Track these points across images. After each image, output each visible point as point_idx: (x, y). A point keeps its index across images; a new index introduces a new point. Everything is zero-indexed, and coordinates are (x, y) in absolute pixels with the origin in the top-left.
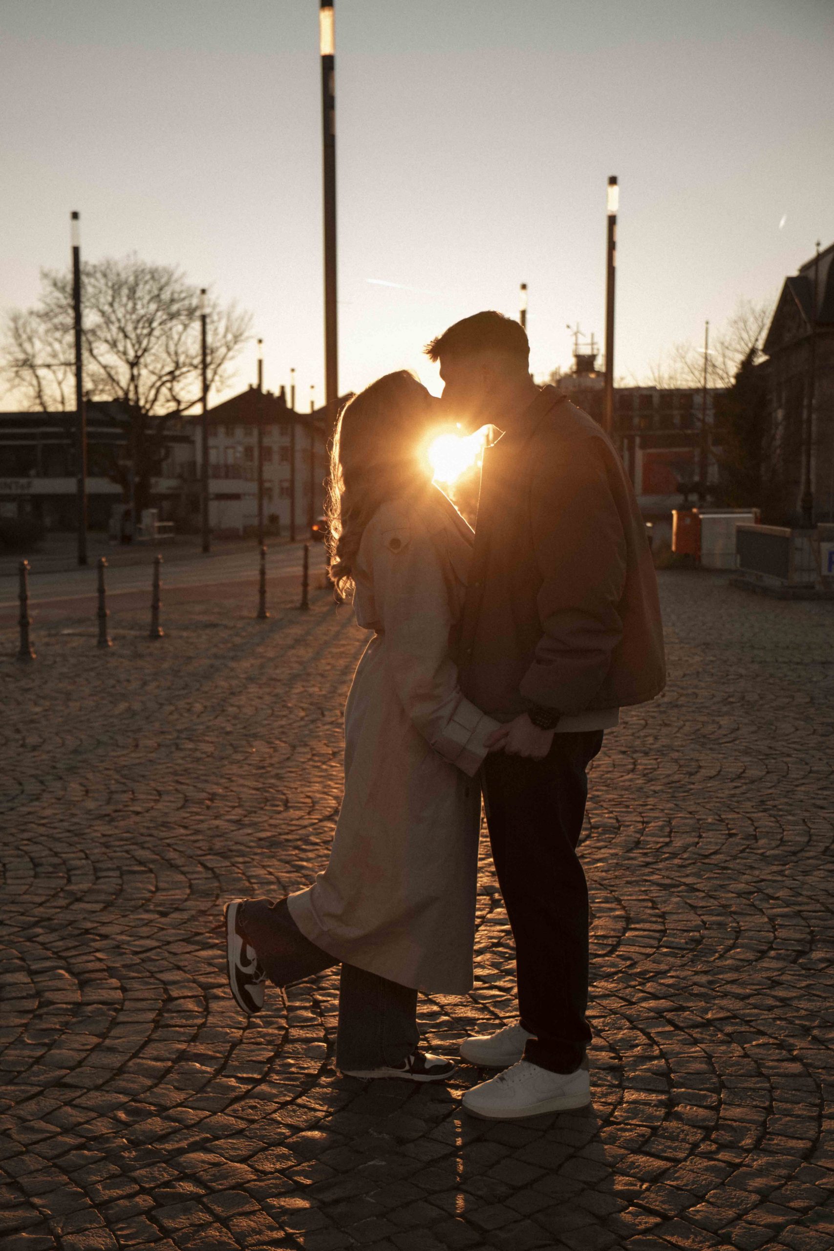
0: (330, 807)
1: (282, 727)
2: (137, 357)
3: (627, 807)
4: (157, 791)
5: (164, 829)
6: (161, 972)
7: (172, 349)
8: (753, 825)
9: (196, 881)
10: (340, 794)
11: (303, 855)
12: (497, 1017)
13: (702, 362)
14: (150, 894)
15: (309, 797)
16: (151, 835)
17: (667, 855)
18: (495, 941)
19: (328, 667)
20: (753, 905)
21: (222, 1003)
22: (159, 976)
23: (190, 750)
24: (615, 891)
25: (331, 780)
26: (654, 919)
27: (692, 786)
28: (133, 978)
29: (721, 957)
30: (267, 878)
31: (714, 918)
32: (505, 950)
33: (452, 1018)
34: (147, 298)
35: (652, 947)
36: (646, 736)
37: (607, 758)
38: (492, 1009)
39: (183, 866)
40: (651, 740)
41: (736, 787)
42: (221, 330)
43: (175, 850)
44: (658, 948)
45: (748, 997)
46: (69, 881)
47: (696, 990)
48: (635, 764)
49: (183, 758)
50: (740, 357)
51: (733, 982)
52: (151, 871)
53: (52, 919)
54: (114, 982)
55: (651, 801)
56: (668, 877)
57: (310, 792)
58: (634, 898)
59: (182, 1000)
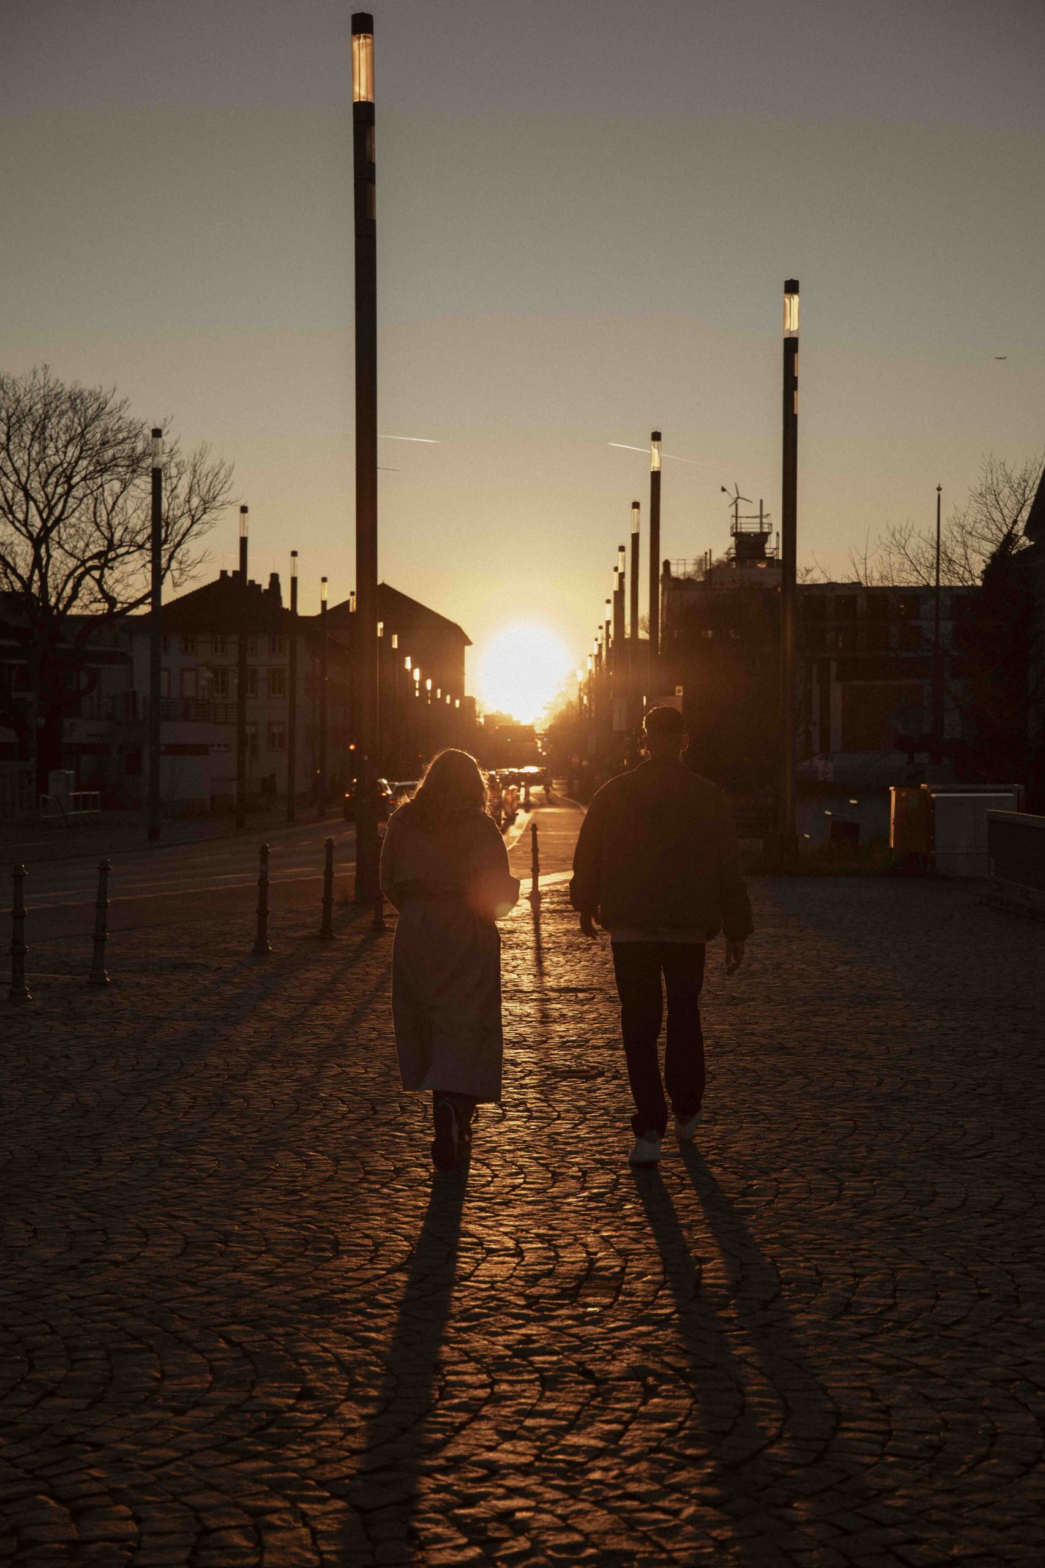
0: (401, 1252)
1: (314, 1129)
2: (46, 530)
3: (832, 1252)
4: (140, 1229)
5: (160, 1286)
6: (187, 1493)
7: (103, 518)
8: (1013, 1281)
9: (218, 1363)
10: (413, 1233)
11: (370, 1323)
12: (663, 1550)
13: (931, 554)
14: (154, 1384)
15: (367, 1236)
16: (143, 1296)
17: (890, 1324)
18: (654, 1444)
19: (374, 1035)
20: (1013, 1398)
21: (281, 1535)
22: (185, 1499)
23: (182, 1165)
24: (818, 1375)
25: (397, 1210)
26: (874, 1415)
27: (923, 1223)
28: (149, 1503)
29: (971, 1470)
30: (321, 1357)
31: (959, 1416)
32: (669, 1458)
33: (601, 1550)
34: (64, 438)
35: (871, 1454)
36: (856, 1146)
37: (799, 1179)
38: (655, 1538)
39: (197, 1342)
40: (863, 1151)
41: (989, 1225)
42: (182, 491)
43: (182, 1317)
44: (882, 1455)
45: (1008, 1527)
46: (31, 1367)
47: (935, 1515)
48: (840, 1188)
49: (172, 1179)
50: (990, 548)
51: (987, 1505)
52: (151, 1349)
53: (17, 1423)
54: (123, 1509)
55: (866, 1244)
56: (892, 1356)
57: (369, 1228)
58: (845, 1384)
59: (223, 1532)
